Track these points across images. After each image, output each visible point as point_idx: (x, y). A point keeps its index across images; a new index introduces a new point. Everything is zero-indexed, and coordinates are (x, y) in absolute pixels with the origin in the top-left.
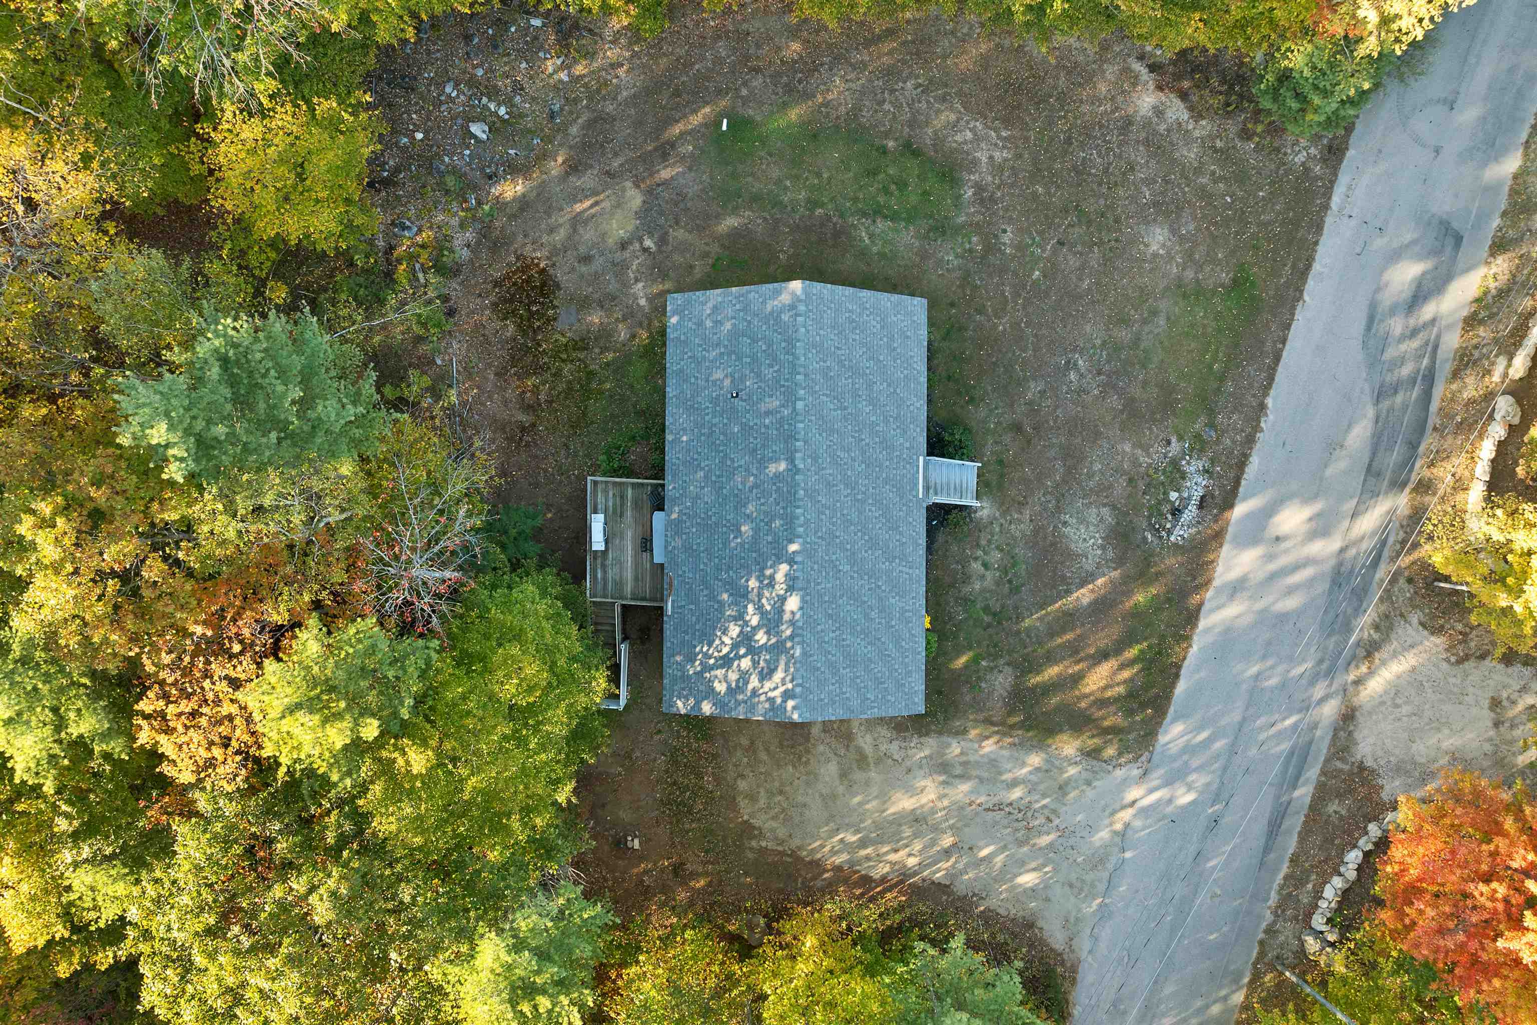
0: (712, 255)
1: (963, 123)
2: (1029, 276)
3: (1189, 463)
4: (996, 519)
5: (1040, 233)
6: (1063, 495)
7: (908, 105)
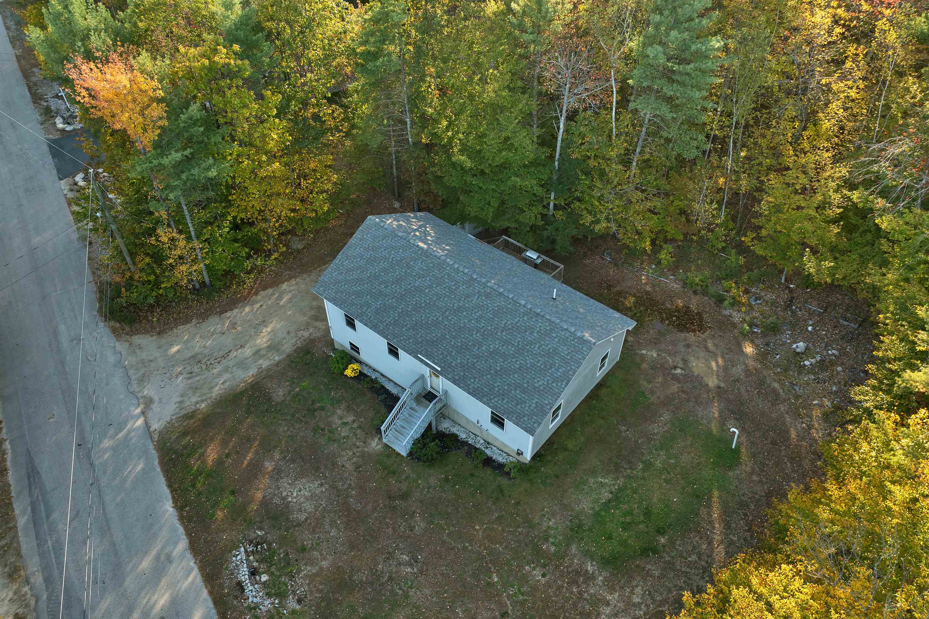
0: (650, 396)
1: (649, 602)
2: (498, 571)
3: (272, 604)
4: (365, 447)
5: (523, 603)
6: (338, 496)
7: (687, 573)
